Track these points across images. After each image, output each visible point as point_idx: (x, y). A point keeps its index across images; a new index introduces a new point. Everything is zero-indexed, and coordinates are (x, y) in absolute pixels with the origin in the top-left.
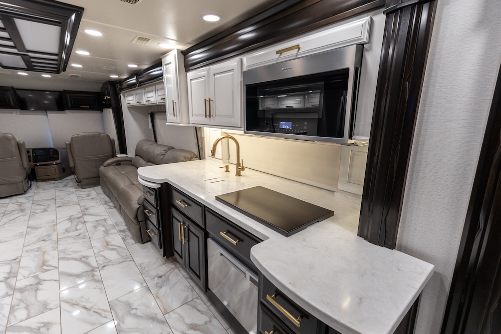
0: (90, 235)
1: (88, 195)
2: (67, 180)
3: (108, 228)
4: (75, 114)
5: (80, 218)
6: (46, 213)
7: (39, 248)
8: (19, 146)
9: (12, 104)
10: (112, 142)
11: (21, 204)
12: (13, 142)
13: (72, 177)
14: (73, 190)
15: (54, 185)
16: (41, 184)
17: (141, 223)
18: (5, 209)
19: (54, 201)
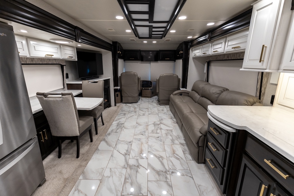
0: (164, 140)
1: (163, 110)
2: (153, 98)
3: (174, 138)
4: (162, 63)
5: (159, 125)
6: (144, 116)
7: (140, 139)
8: (139, 79)
9: (139, 58)
10: (179, 80)
11: (135, 108)
12: (137, 78)
13: (156, 97)
14: (156, 105)
15: (148, 100)
16: (144, 99)
17: (200, 148)
18: (129, 109)
19: (147, 110)
